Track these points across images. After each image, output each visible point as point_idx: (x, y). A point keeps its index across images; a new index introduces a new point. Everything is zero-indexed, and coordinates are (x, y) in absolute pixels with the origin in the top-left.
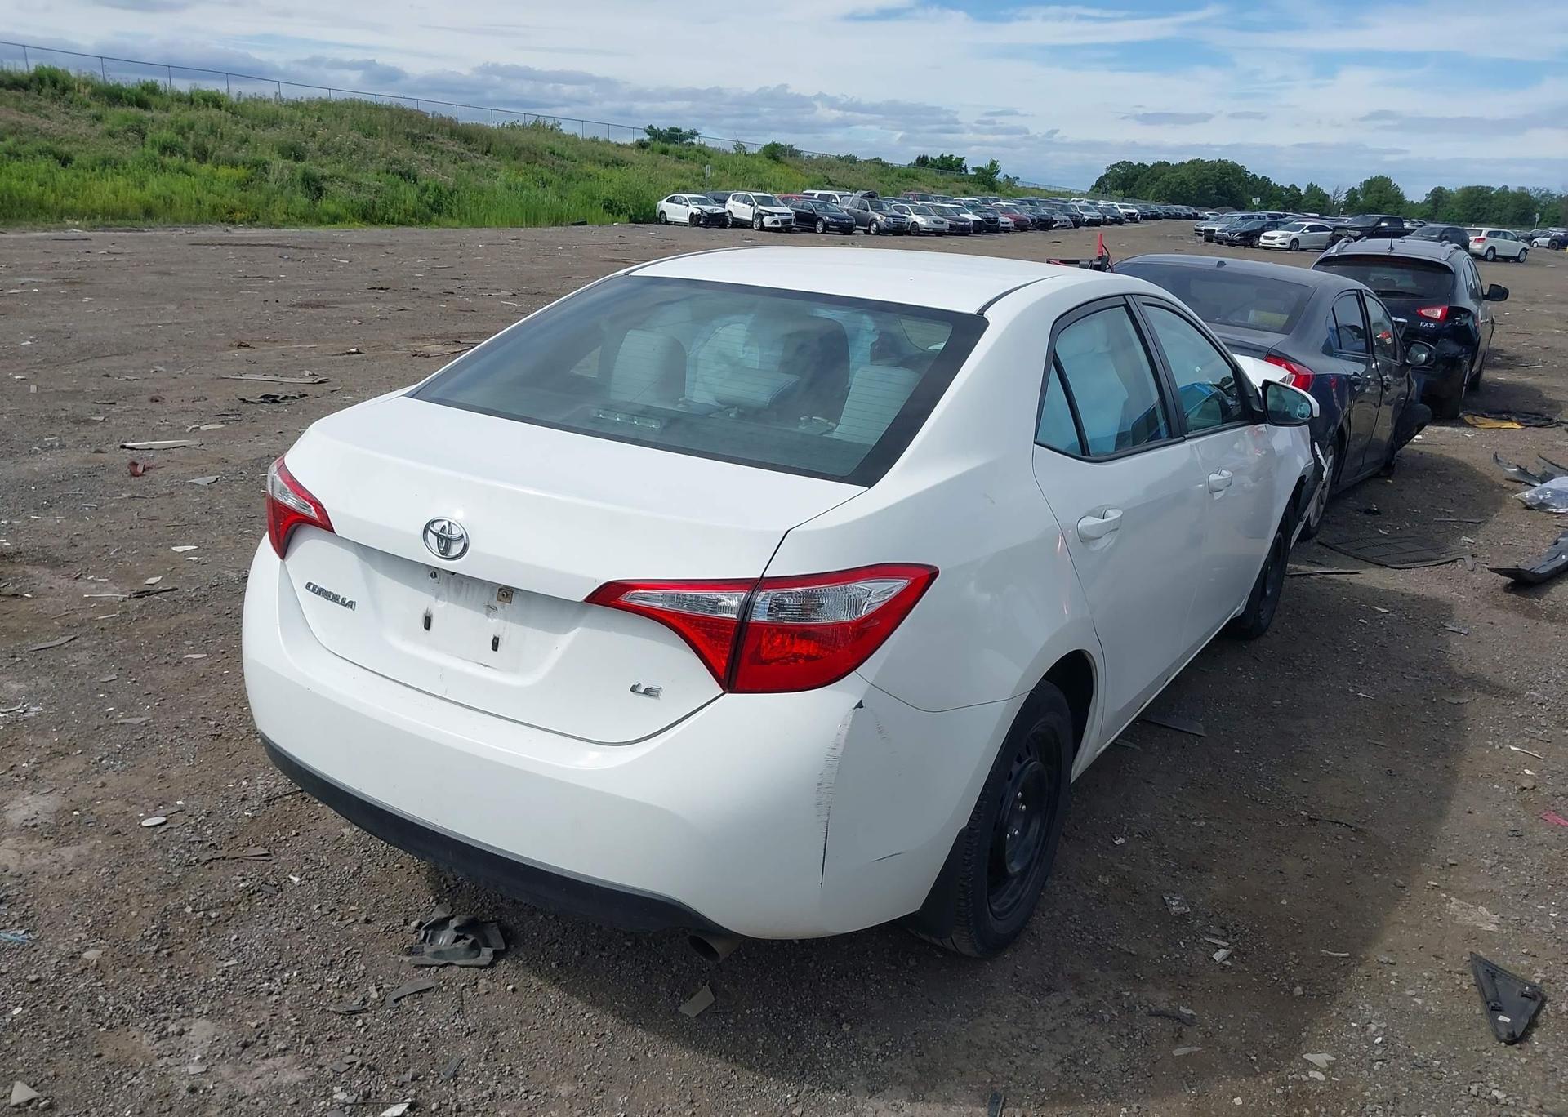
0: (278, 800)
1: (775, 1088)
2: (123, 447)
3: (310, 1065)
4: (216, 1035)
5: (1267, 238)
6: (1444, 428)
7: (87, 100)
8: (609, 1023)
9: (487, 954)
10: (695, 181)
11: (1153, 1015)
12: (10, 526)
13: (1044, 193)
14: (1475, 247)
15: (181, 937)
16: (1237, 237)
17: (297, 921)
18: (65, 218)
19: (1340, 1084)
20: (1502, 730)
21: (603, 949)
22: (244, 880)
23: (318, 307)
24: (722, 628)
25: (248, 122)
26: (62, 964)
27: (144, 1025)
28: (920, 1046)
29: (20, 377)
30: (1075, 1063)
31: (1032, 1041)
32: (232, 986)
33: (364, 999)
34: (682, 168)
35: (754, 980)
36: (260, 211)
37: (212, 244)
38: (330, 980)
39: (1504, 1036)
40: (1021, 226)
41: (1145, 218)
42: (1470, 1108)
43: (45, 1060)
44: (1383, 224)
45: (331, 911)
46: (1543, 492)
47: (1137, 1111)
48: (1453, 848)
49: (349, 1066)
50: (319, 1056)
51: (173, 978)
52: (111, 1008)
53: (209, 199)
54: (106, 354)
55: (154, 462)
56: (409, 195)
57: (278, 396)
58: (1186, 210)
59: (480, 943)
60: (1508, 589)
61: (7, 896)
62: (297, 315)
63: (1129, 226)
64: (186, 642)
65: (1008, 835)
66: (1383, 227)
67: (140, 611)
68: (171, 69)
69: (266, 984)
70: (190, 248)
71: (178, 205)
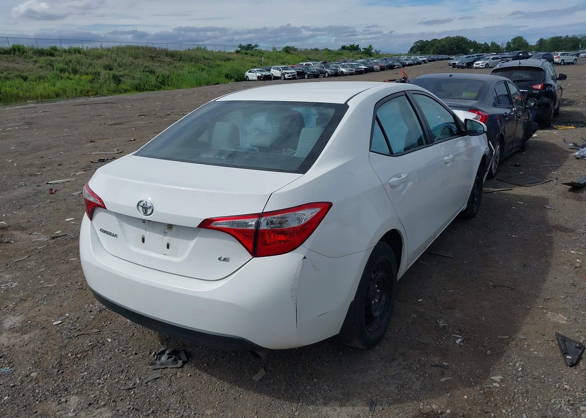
0: (104, 311)
1: (288, 405)
2: (48, 183)
3: (114, 410)
4: (79, 401)
5: (476, 64)
6: (545, 131)
7: (32, 55)
8: (226, 385)
9: (180, 362)
10: (258, 64)
11: (433, 366)
12: (6, 217)
13: (390, 56)
14: (556, 60)
15: (67, 365)
16: (465, 65)
17: (110, 356)
18: (27, 100)
19: (505, 387)
20: (568, 245)
21: (224, 357)
22: (90, 342)
23: (119, 124)
24: (250, 233)
25: (91, 58)
26: (23, 379)
27: (53, 399)
28: (344, 385)
29: (10, 161)
30: (403, 387)
31: (387, 380)
32: (85, 383)
33: (134, 384)
34: (253, 59)
35: (281, 364)
36: (98, 91)
37: (81, 105)
38: (122, 377)
39: (569, 364)
40: (382, 69)
41: (429, 61)
42: (556, 393)
43: (16, 416)
44: (520, 55)
45: (122, 351)
46: (583, 152)
47: (426, 404)
48: (549, 292)
49: (128, 409)
50: (117, 406)
51: (64, 381)
52: (41, 394)
53: (79, 88)
54: (42, 149)
55: (59, 188)
56: (153, 79)
57: (104, 159)
58: (445, 56)
59: (177, 358)
60: (570, 190)
61: (4, 355)
62: (112, 128)
63: (423, 65)
64: (70, 254)
65: (373, 302)
66: (521, 56)
67: (53, 244)
68: (61, 40)
69: (98, 381)
70: (73, 107)
71: (68, 92)
